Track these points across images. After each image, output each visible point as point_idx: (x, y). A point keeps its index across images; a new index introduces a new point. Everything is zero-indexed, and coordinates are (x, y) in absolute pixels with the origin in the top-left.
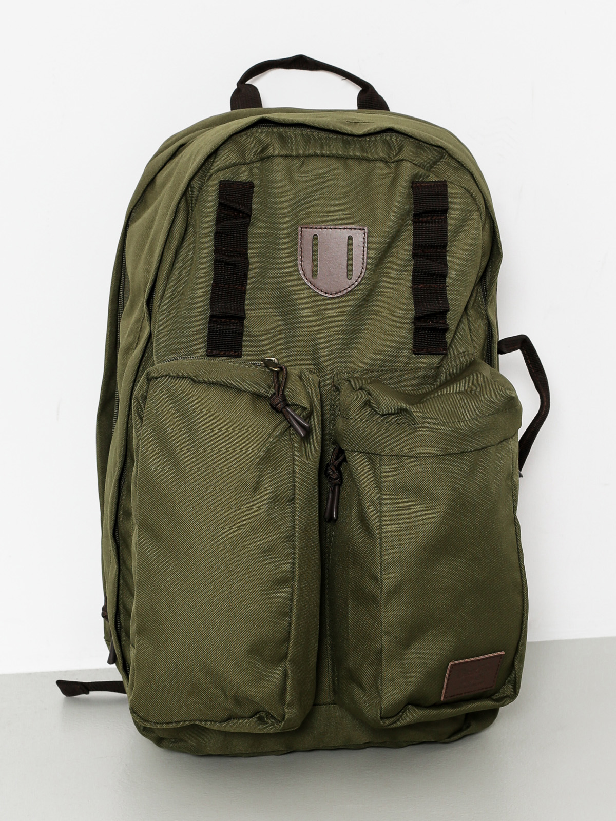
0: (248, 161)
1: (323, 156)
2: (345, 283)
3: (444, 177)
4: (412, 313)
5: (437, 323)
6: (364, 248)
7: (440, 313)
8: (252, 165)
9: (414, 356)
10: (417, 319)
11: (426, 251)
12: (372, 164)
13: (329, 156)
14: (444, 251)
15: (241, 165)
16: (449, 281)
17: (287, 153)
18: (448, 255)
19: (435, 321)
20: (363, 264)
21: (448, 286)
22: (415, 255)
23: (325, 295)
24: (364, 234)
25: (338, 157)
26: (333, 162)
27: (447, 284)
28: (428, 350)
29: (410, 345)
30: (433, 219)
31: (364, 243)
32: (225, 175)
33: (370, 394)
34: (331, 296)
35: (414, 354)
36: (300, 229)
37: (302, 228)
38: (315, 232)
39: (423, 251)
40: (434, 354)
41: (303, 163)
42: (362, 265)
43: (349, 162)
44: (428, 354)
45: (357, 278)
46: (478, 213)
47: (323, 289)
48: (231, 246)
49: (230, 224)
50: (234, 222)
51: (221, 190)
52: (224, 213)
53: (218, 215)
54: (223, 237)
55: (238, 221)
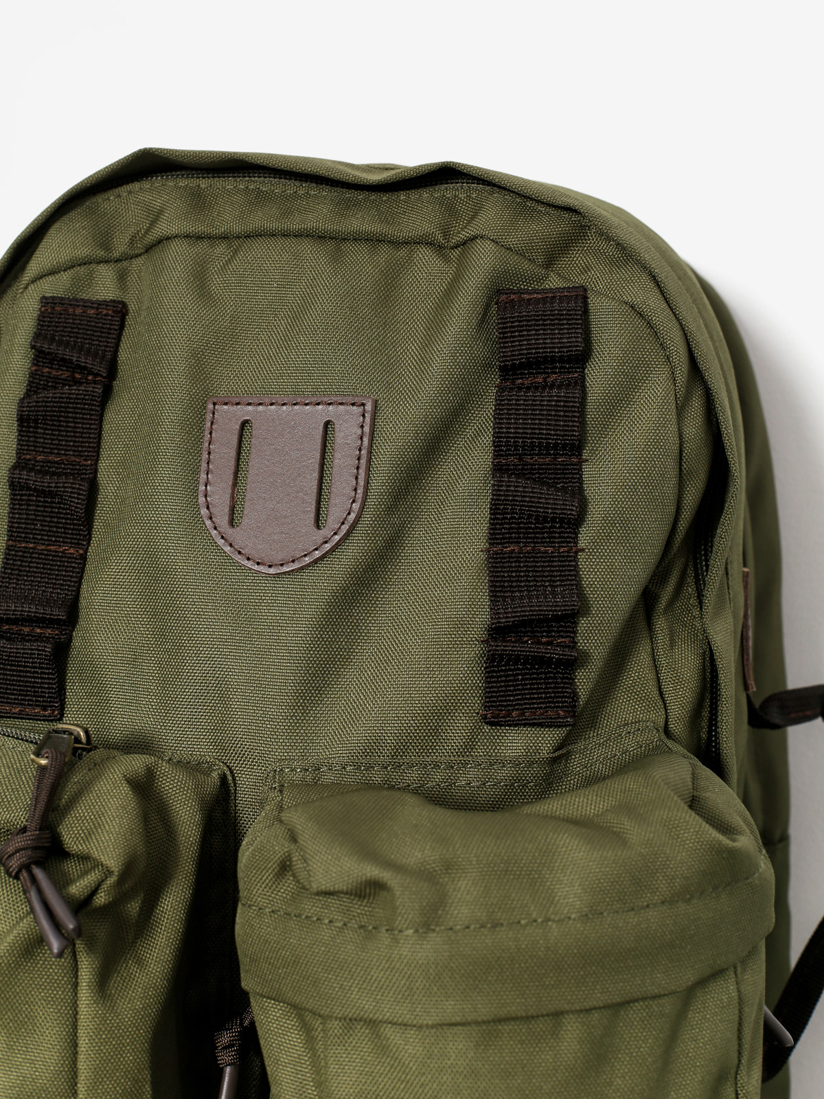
0: (116, 254)
1: (285, 234)
2: (308, 539)
3: (579, 280)
4: (482, 617)
5: (550, 643)
6: (360, 450)
7: (557, 619)
8: (125, 263)
9: (487, 728)
10: (497, 632)
11: (528, 459)
12: (403, 252)
13: (299, 235)
14: (575, 460)
15: (99, 263)
16: (585, 537)
17: (201, 228)
18: (588, 471)
19: (544, 640)
20: (355, 490)
21: (583, 550)
22: (498, 469)
23: (256, 567)
24: (364, 416)
25: (320, 237)
26: (307, 248)
27: (581, 544)
28: (523, 714)
29: (475, 702)
30: (549, 380)
31: (361, 438)
32: (56, 286)
33: (293, 838)
34: (272, 571)
35: (486, 723)
36: (211, 406)
37: (215, 404)
38: (247, 412)
39: (520, 459)
40: (541, 725)
41: (236, 252)
42: (353, 493)
43: (348, 247)
44: (525, 725)
45: (337, 526)
46: (667, 368)
47: (254, 554)
48: (56, 451)
49: (56, 398)
50: (66, 394)
51: (41, 318)
52: (49, 373)
53: (31, 379)
54: (40, 431)
55: (75, 390)
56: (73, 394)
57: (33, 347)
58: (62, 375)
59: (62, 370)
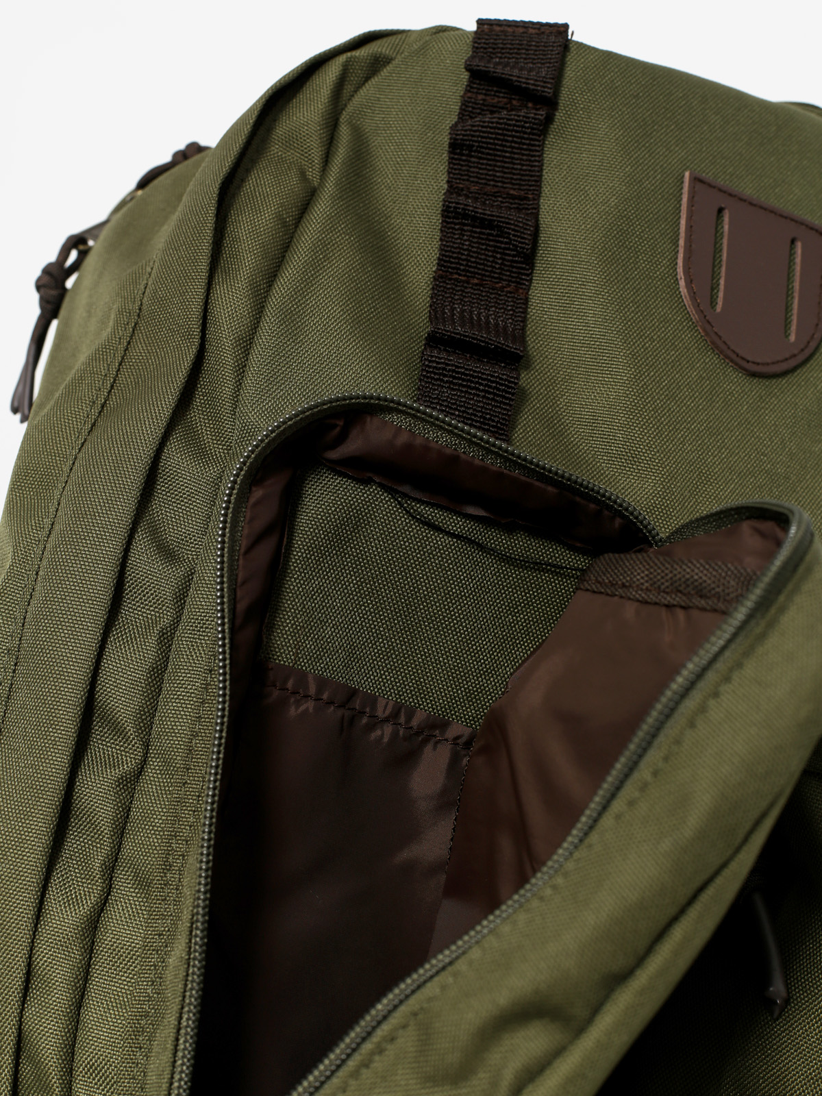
48: (492, 183)
49: (492, 123)
50: (503, 118)
51: (476, 40)
52: (484, 100)
53: (463, 107)
54: (473, 159)
55: (515, 115)
56: (512, 120)
57: (468, 68)
58: (499, 102)
59: (498, 97)
